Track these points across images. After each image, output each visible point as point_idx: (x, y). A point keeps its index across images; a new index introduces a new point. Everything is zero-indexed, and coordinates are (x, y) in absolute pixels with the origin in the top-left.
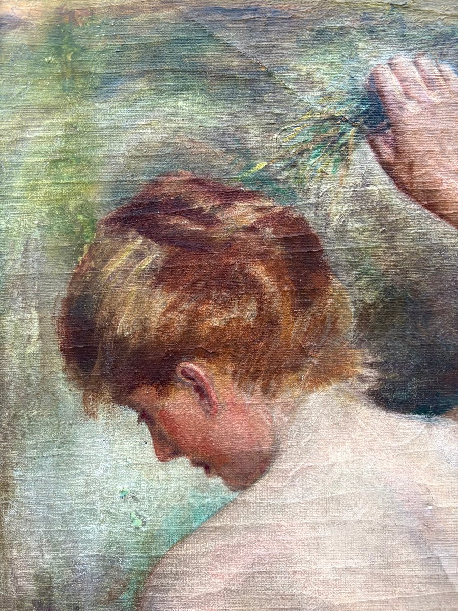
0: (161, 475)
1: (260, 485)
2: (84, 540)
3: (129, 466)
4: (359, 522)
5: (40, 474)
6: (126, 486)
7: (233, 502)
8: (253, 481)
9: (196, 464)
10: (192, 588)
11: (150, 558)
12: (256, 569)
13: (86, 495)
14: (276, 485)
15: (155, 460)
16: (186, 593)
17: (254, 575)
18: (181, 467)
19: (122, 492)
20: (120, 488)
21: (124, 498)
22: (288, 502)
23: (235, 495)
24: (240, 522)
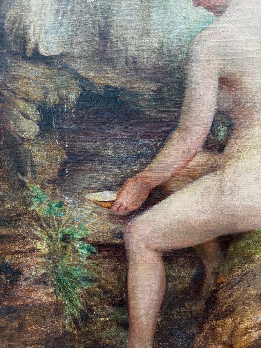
0: (195, 11)
1: (224, 15)
2: (172, 31)
3: (185, 9)
4: (253, 26)
5: (159, 11)
6: (185, 15)
7: (216, 20)
8: (222, 14)
9: (205, 8)
10: (204, 45)
11: (192, 36)
12: (223, 40)
13: (173, 17)
14: (228, 15)
15: (193, 7)
16: (202, 47)
17: (222, 42)
18: (201, 9)
19: (183, 16)
20: (183, 15)
21: (184, 18)
22: (232, 20)
23: (217, 18)
24: (218, 26)
